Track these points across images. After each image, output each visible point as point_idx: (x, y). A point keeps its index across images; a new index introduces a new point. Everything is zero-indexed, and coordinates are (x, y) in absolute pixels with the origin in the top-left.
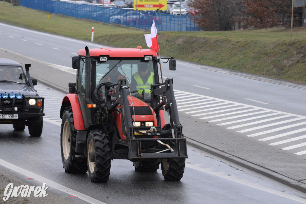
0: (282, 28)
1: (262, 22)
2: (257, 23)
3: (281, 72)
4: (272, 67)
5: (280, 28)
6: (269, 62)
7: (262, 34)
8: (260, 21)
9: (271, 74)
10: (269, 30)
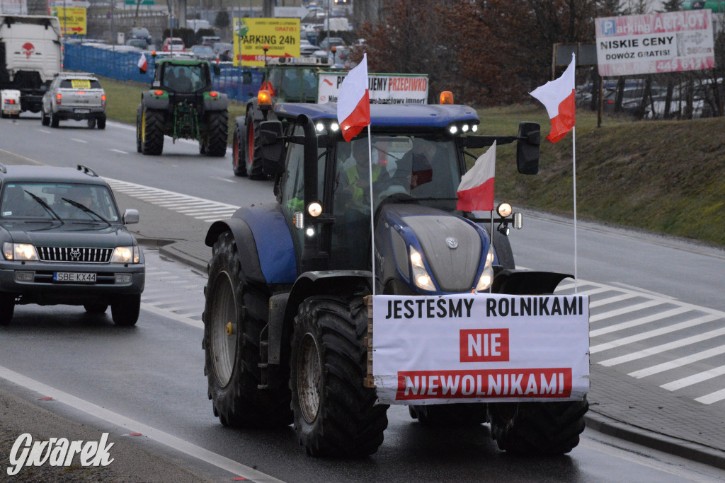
0: (531, 106)
1: (491, 94)
2: (481, 96)
3: (532, 192)
4: (514, 182)
5: (527, 106)
6: (509, 174)
7: (492, 118)
8: (488, 91)
9: (512, 197)
10: (506, 109)
